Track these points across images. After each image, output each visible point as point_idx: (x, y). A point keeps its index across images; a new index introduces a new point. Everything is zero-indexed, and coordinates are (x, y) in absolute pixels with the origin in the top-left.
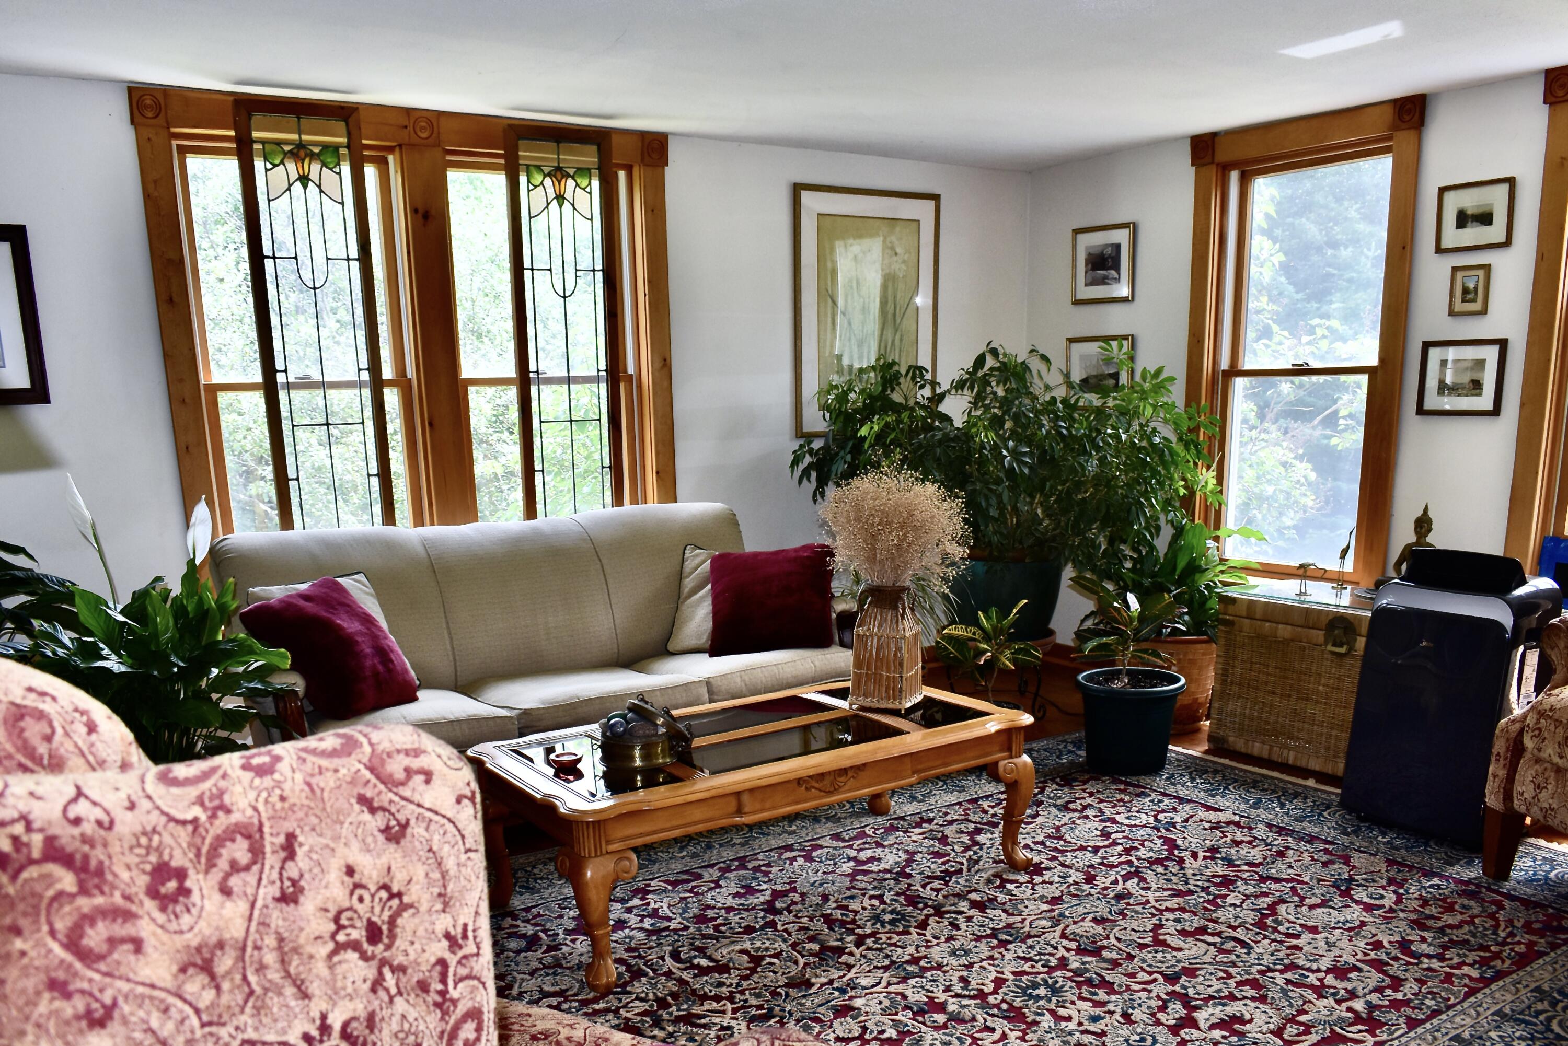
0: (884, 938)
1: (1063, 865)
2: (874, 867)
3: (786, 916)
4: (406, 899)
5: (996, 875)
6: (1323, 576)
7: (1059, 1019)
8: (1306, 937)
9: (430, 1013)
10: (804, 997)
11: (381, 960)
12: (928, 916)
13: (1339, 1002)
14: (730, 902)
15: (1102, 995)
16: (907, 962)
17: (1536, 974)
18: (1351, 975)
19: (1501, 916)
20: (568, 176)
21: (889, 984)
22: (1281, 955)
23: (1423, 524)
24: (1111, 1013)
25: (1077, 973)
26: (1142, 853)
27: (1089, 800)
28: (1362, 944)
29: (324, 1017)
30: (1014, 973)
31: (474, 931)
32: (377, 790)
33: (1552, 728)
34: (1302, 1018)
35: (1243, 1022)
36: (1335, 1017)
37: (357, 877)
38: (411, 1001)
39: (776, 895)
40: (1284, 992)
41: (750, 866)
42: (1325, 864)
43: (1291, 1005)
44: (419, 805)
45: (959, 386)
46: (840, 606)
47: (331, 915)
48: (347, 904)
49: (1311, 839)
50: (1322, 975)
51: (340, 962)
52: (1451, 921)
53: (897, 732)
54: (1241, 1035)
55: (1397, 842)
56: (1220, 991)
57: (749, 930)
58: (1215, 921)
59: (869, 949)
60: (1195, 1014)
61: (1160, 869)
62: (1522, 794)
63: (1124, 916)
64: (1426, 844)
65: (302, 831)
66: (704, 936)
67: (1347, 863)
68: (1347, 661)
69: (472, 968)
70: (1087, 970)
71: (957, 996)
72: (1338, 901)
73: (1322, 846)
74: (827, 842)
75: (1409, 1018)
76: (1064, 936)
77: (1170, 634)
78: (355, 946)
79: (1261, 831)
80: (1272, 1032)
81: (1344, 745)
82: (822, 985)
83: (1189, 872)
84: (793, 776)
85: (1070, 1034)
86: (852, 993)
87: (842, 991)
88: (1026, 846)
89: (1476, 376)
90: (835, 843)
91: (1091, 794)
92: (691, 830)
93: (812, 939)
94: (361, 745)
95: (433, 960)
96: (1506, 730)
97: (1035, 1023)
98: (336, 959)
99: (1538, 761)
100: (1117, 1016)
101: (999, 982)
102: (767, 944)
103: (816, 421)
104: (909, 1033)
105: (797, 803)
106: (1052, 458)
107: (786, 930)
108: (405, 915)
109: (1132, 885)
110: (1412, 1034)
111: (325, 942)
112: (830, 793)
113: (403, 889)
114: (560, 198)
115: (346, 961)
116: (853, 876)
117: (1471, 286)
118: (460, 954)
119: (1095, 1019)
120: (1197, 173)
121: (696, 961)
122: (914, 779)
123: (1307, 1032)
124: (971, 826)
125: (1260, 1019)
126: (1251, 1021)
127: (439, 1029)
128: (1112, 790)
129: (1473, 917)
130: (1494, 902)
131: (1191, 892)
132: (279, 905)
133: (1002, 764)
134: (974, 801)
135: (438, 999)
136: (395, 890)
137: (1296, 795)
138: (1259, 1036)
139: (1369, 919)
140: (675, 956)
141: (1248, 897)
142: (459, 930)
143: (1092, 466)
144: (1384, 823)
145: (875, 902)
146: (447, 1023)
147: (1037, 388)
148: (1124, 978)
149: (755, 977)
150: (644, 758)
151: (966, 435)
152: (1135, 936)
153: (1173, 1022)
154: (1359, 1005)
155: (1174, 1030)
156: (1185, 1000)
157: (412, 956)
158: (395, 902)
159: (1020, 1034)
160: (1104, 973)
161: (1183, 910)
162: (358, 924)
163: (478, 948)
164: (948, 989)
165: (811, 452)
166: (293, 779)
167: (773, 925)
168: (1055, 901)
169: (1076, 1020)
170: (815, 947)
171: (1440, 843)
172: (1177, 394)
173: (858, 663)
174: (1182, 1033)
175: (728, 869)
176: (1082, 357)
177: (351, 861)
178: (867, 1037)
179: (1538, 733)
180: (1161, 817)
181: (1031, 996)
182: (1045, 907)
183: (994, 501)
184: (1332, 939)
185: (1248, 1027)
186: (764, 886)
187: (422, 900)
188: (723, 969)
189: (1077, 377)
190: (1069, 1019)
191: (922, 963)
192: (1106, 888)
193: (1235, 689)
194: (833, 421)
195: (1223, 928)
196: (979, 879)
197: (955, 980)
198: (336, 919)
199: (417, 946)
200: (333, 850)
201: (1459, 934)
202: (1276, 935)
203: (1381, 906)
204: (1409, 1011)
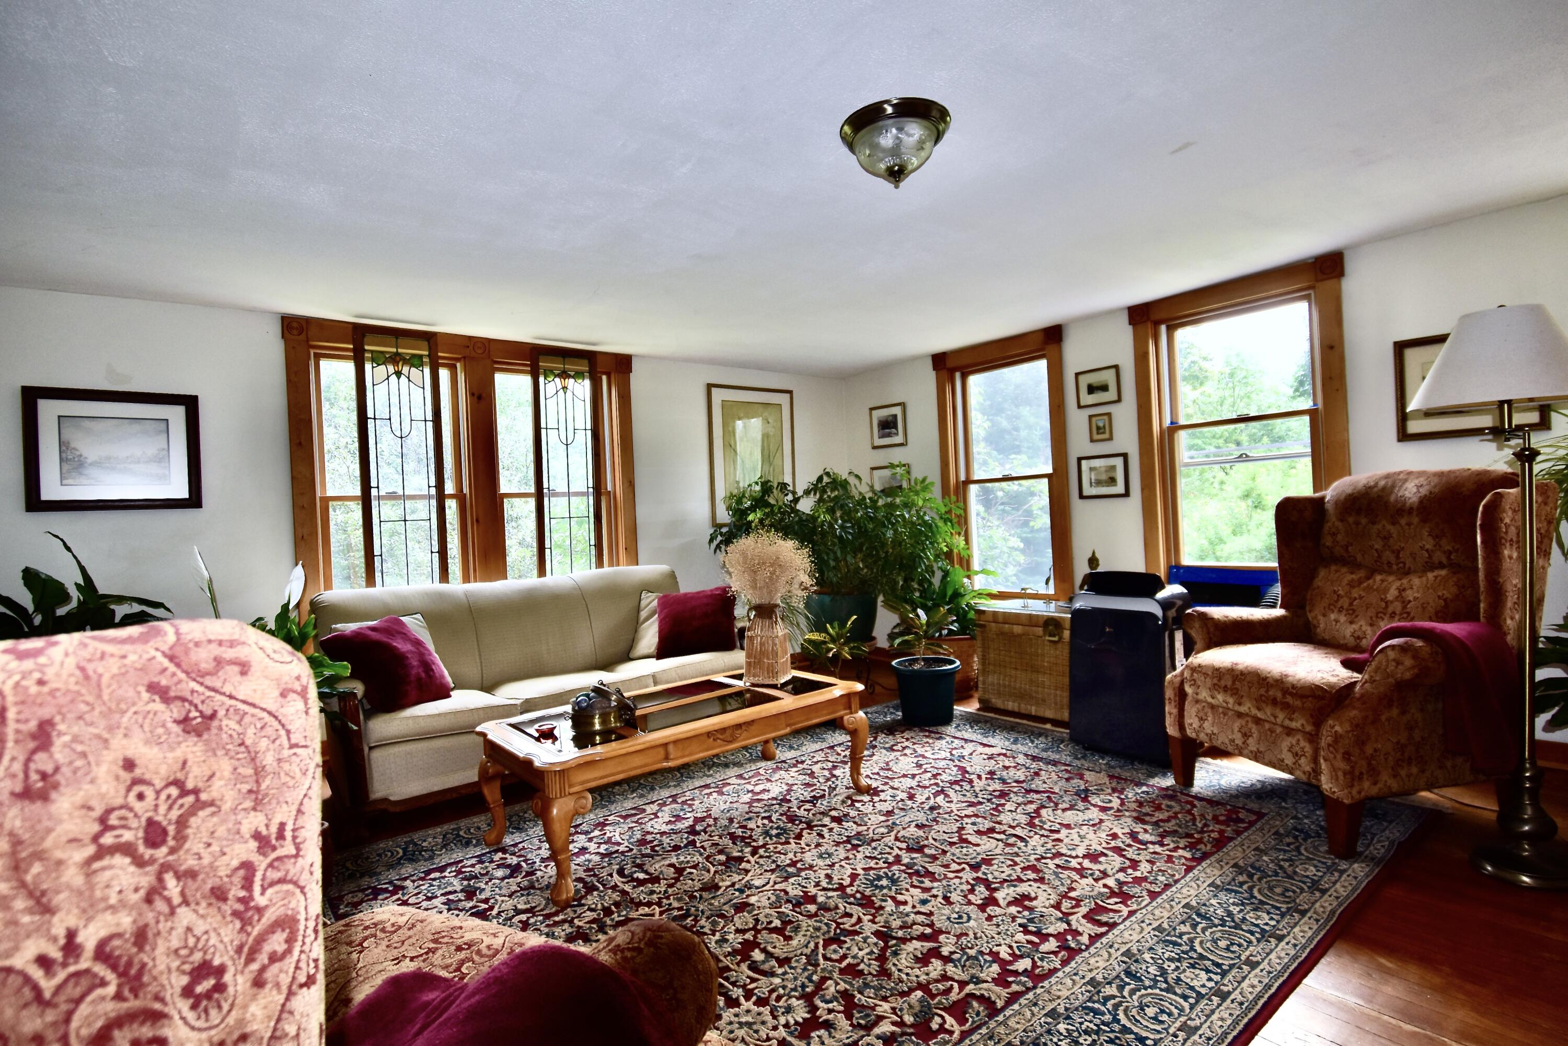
0: (771, 847)
1: (892, 788)
2: (765, 796)
3: (703, 836)
4: (204, 797)
5: (849, 797)
6: (1036, 597)
7: (898, 903)
8: (1064, 832)
9: (227, 924)
10: (713, 898)
11: (162, 865)
12: (802, 830)
13: (1096, 880)
14: (665, 828)
15: (927, 883)
16: (788, 865)
17: (1231, 853)
18: (1100, 860)
19: (1195, 811)
20: (570, 377)
21: (775, 883)
22: (1049, 846)
23: (1093, 561)
24: (935, 896)
25: (908, 866)
26: (944, 777)
27: (906, 744)
28: (1103, 835)
29: (71, 935)
30: (864, 869)
31: (294, 830)
32: (175, 679)
33: (1202, 679)
34: (1072, 894)
35: (1031, 899)
36: (1095, 893)
37: (138, 772)
38: (201, 912)
39: (697, 820)
40: (1056, 873)
41: (680, 801)
42: (1068, 780)
43: (1062, 884)
44: (231, 697)
45: (807, 492)
46: (739, 625)
47: (98, 812)
48: (119, 801)
49: (1055, 763)
50: (1080, 860)
51: (103, 869)
52: (1161, 817)
53: (775, 699)
54: (1031, 909)
55: (1113, 763)
56: (1010, 875)
57: (676, 848)
58: (1000, 823)
59: (761, 857)
60: (996, 895)
61: (958, 788)
62: (1191, 725)
63: (937, 822)
64: (1132, 764)
65: (63, 720)
66: (644, 856)
67: (1082, 778)
68: (1060, 645)
69: (287, 872)
70: (915, 864)
71: (824, 889)
72: (1081, 805)
73: (1063, 768)
74: (733, 781)
75: (1149, 891)
76: (897, 839)
77: (947, 635)
78: (127, 849)
79: (1021, 759)
80: (1053, 906)
81: (1066, 701)
82: (727, 887)
83: (977, 789)
84: (704, 731)
85: (907, 915)
86: (748, 892)
87: (741, 891)
88: (867, 776)
89: (1112, 475)
90: (739, 781)
91: (907, 739)
92: (632, 773)
93: (721, 852)
94: (166, 634)
95: (235, 863)
96: (1171, 682)
97: (882, 908)
98: (97, 865)
99: (1197, 701)
100: (940, 899)
101: (854, 877)
102: (689, 858)
103: (724, 516)
104: (791, 922)
105: (707, 750)
106: (866, 530)
107: (702, 847)
108: (201, 814)
109: (940, 799)
110: (1154, 904)
111: (84, 846)
112: (730, 742)
113: (200, 785)
114: (565, 388)
115: (110, 867)
116: (750, 804)
117: (1101, 424)
118: (273, 855)
119: (924, 902)
120: (936, 374)
121: (635, 876)
122: (788, 730)
123: (1078, 905)
124: (830, 765)
125: (1042, 897)
126: (1036, 898)
127: (236, 943)
128: (920, 736)
129: (1176, 813)
130: (1187, 802)
131: (980, 803)
132: (19, 805)
133: (846, 718)
134: (832, 747)
135: (240, 907)
136: (190, 785)
137: (1040, 735)
138: (1044, 910)
139: (1104, 817)
140: (621, 872)
141: (1019, 804)
142: (274, 829)
143: (890, 534)
144: (1102, 751)
145: (766, 822)
146: (249, 934)
147: (854, 493)
148: (942, 869)
149: (678, 885)
150: (602, 723)
151: (813, 518)
152: (946, 837)
153: (980, 902)
154: (1111, 882)
155: (982, 908)
156: (987, 884)
157: (206, 861)
158: (190, 799)
159: (870, 917)
160: (927, 865)
161: (976, 816)
162: (134, 823)
163: (298, 849)
164: (817, 884)
165: (721, 534)
166: (62, 664)
167: (693, 843)
168: (889, 813)
169: (910, 904)
170: (723, 858)
171: (1142, 762)
172: (937, 491)
173: (748, 656)
174: (988, 910)
175: (664, 804)
176: (880, 478)
177: (130, 754)
178: (759, 927)
179: (1194, 683)
180: (954, 752)
181: (877, 887)
182: (883, 818)
183: (832, 556)
184: (1082, 833)
185: (1034, 903)
186: (689, 815)
187: (227, 798)
188: (655, 880)
189: (878, 487)
190: (905, 903)
191: (799, 865)
192: (922, 803)
193: (991, 667)
194: (734, 515)
195: (1005, 827)
196: (836, 801)
197: (822, 876)
198: (103, 820)
199: (215, 848)
200: (106, 741)
201: (1169, 826)
202: (1043, 832)
203: (1111, 808)
204: (1148, 886)
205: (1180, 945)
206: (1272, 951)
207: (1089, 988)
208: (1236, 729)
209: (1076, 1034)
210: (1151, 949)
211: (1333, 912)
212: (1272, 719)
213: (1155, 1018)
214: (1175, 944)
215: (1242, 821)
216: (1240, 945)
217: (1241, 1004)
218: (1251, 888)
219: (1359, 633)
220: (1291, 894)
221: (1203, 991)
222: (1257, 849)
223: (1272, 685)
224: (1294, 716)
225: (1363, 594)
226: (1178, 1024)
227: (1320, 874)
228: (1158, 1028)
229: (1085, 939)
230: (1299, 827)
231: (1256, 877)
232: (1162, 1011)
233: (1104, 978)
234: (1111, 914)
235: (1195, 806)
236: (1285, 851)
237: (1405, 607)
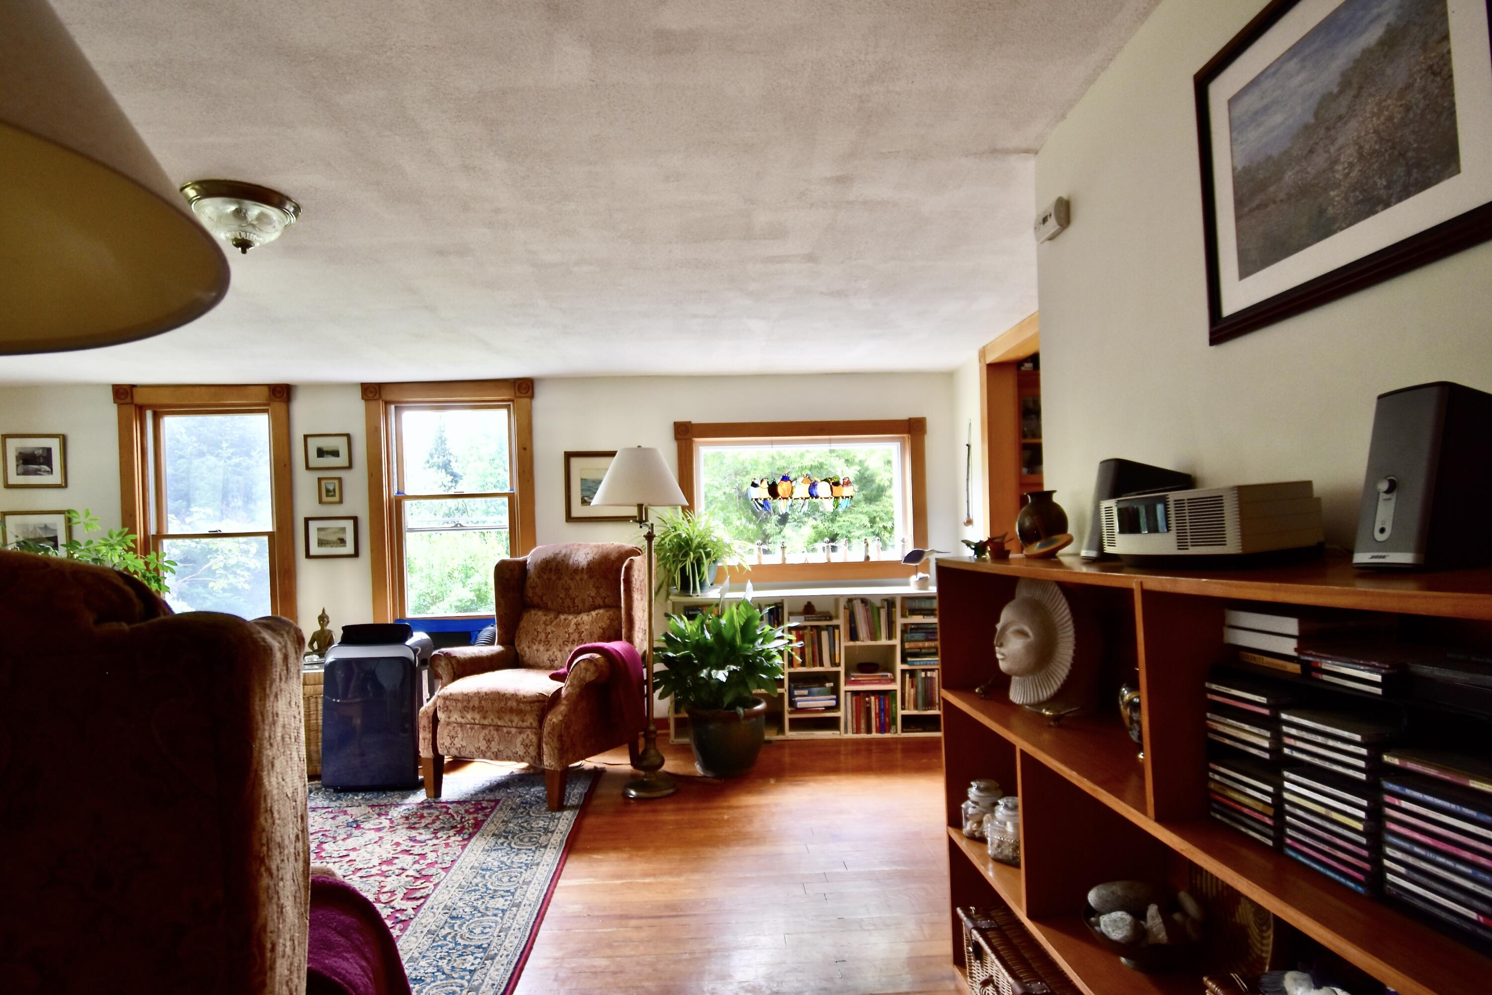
8: (353, 854)
13: (399, 875)
17: (488, 829)
18: (394, 862)
19: (450, 811)
23: (323, 619)
28: (388, 846)
33: (454, 704)
34: (385, 889)
36: (402, 883)
42: (333, 818)
50: (379, 868)
52: (427, 822)
55: (367, 797)
62: (443, 744)
64: (385, 793)
67: (345, 814)
72: (356, 832)
73: (324, 811)
75: (442, 868)
89: (341, 536)
96: (425, 713)
99: (448, 724)
110: (450, 874)
117: (331, 488)
120: (118, 408)
123: (393, 895)
129: (437, 817)
130: (442, 807)
139: (382, 835)
144: (353, 791)
154: (411, 872)
171: (391, 790)
179: (446, 709)
184: (369, 850)
201: (438, 825)
202: (333, 860)
203: (384, 828)
204: (440, 866)
205: (479, 890)
206: (535, 873)
207: (429, 936)
208: (482, 738)
209: (435, 963)
210: (460, 899)
211: (562, 841)
212: (510, 724)
213: (483, 933)
214: (475, 891)
215: (486, 808)
216: (516, 877)
217: (530, 905)
218: (509, 844)
219: (553, 657)
220: (535, 839)
221: (505, 908)
222: (503, 821)
223: (509, 699)
224: (525, 718)
225: (554, 629)
226: (498, 930)
227: (547, 823)
228: (487, 936)
229: (411, 912)
230: (524, 801)
231: (509, 837)
232: (485, 928)
233: (437, 927)
234: (422, 891)
235: (449, 808)
236: (521, 818)
237: (580, 636)
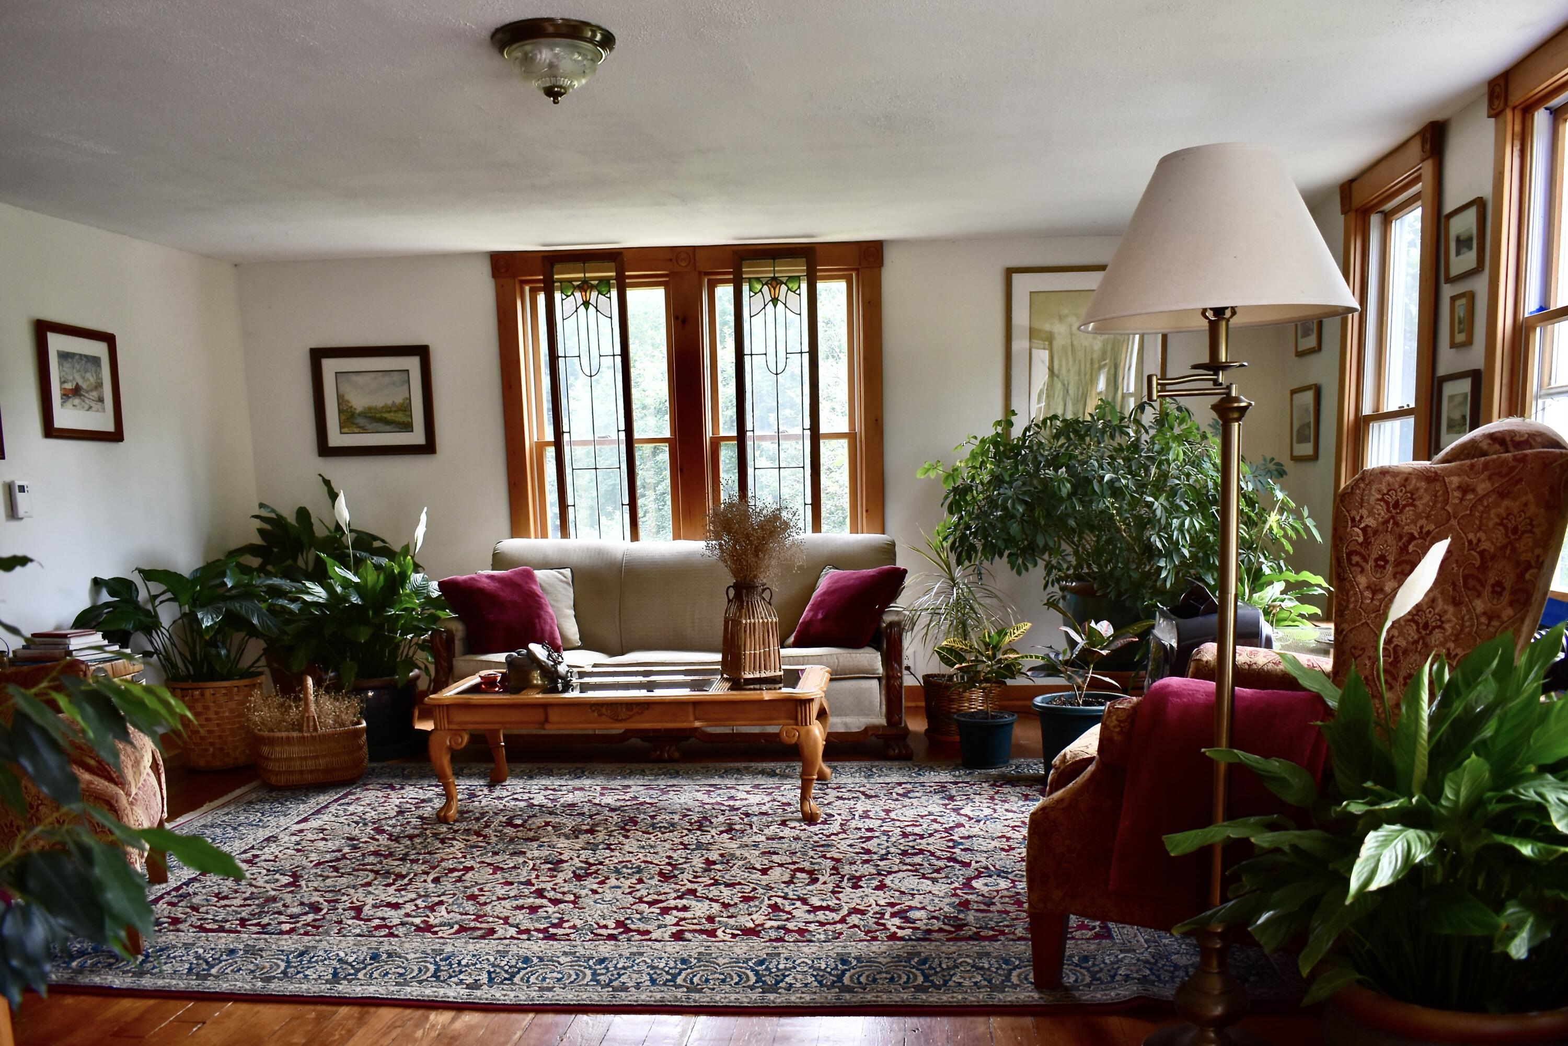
20: (782, 283)
89: (1464, 411)
105: (586, 722)
112: (618, 720)
116: (706, 804)
120: (1345, 221)
133: (786, 728)
168: (777, 839)
192: (828, 840)
196: (769, 820)
